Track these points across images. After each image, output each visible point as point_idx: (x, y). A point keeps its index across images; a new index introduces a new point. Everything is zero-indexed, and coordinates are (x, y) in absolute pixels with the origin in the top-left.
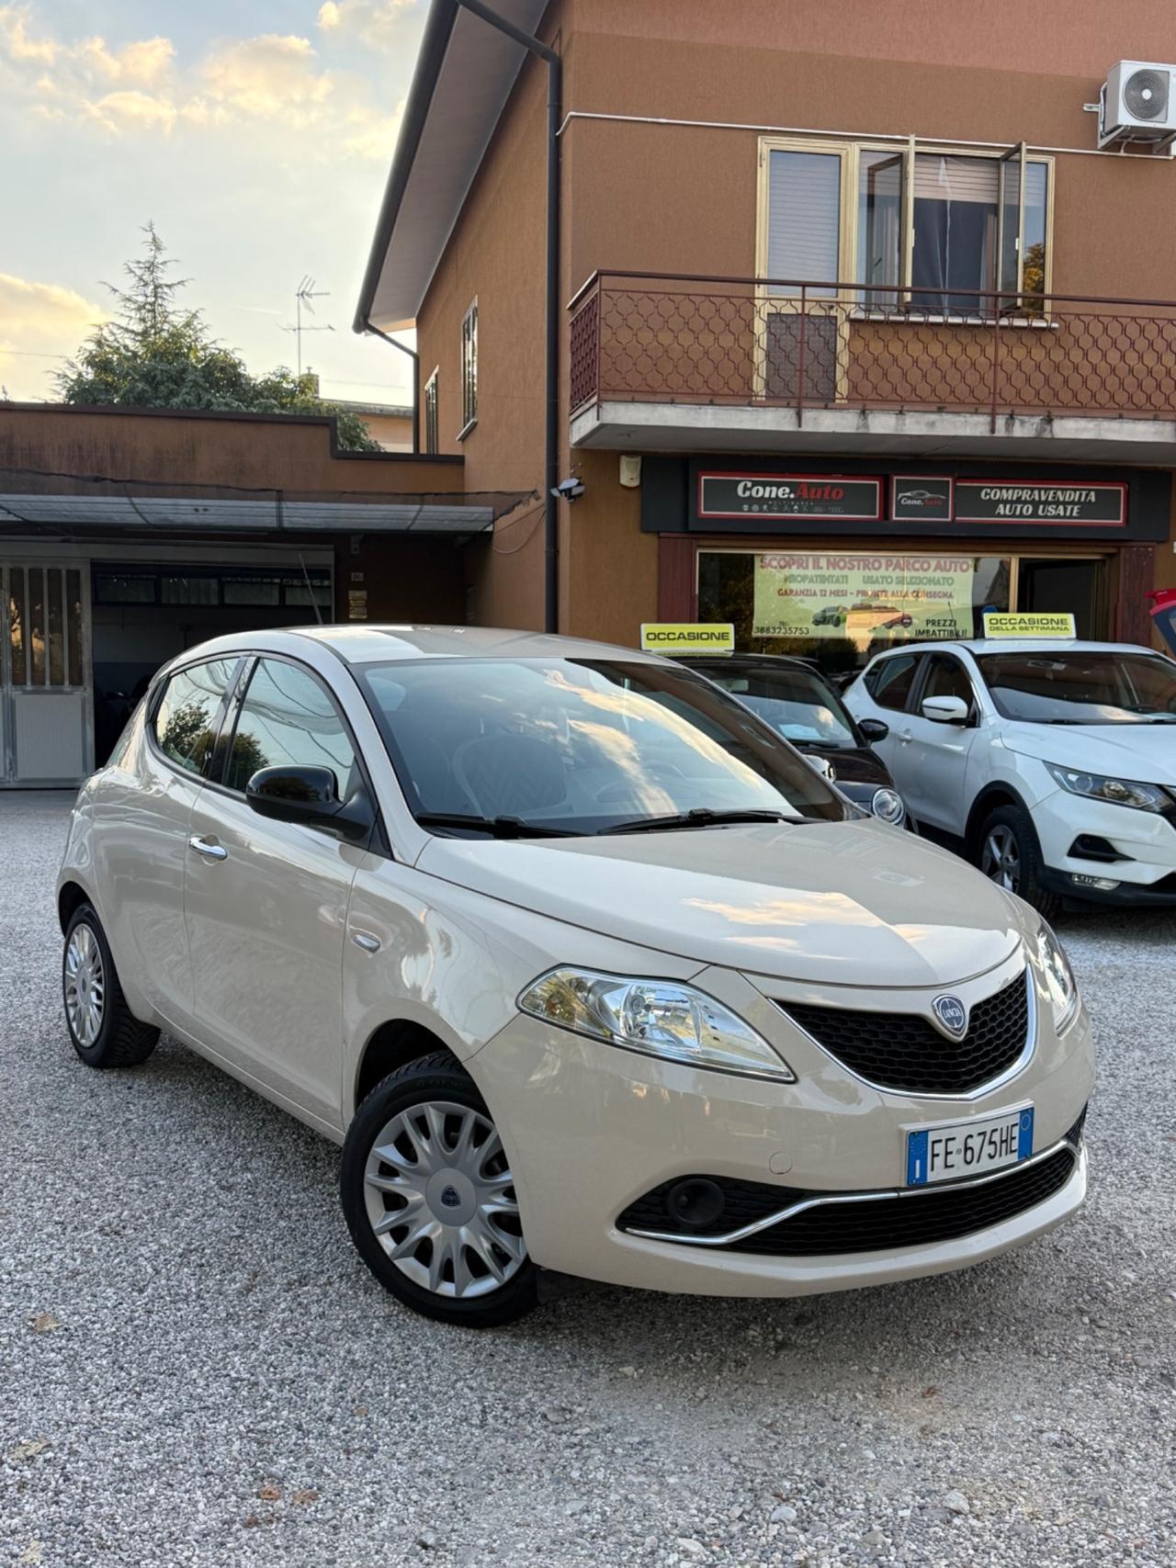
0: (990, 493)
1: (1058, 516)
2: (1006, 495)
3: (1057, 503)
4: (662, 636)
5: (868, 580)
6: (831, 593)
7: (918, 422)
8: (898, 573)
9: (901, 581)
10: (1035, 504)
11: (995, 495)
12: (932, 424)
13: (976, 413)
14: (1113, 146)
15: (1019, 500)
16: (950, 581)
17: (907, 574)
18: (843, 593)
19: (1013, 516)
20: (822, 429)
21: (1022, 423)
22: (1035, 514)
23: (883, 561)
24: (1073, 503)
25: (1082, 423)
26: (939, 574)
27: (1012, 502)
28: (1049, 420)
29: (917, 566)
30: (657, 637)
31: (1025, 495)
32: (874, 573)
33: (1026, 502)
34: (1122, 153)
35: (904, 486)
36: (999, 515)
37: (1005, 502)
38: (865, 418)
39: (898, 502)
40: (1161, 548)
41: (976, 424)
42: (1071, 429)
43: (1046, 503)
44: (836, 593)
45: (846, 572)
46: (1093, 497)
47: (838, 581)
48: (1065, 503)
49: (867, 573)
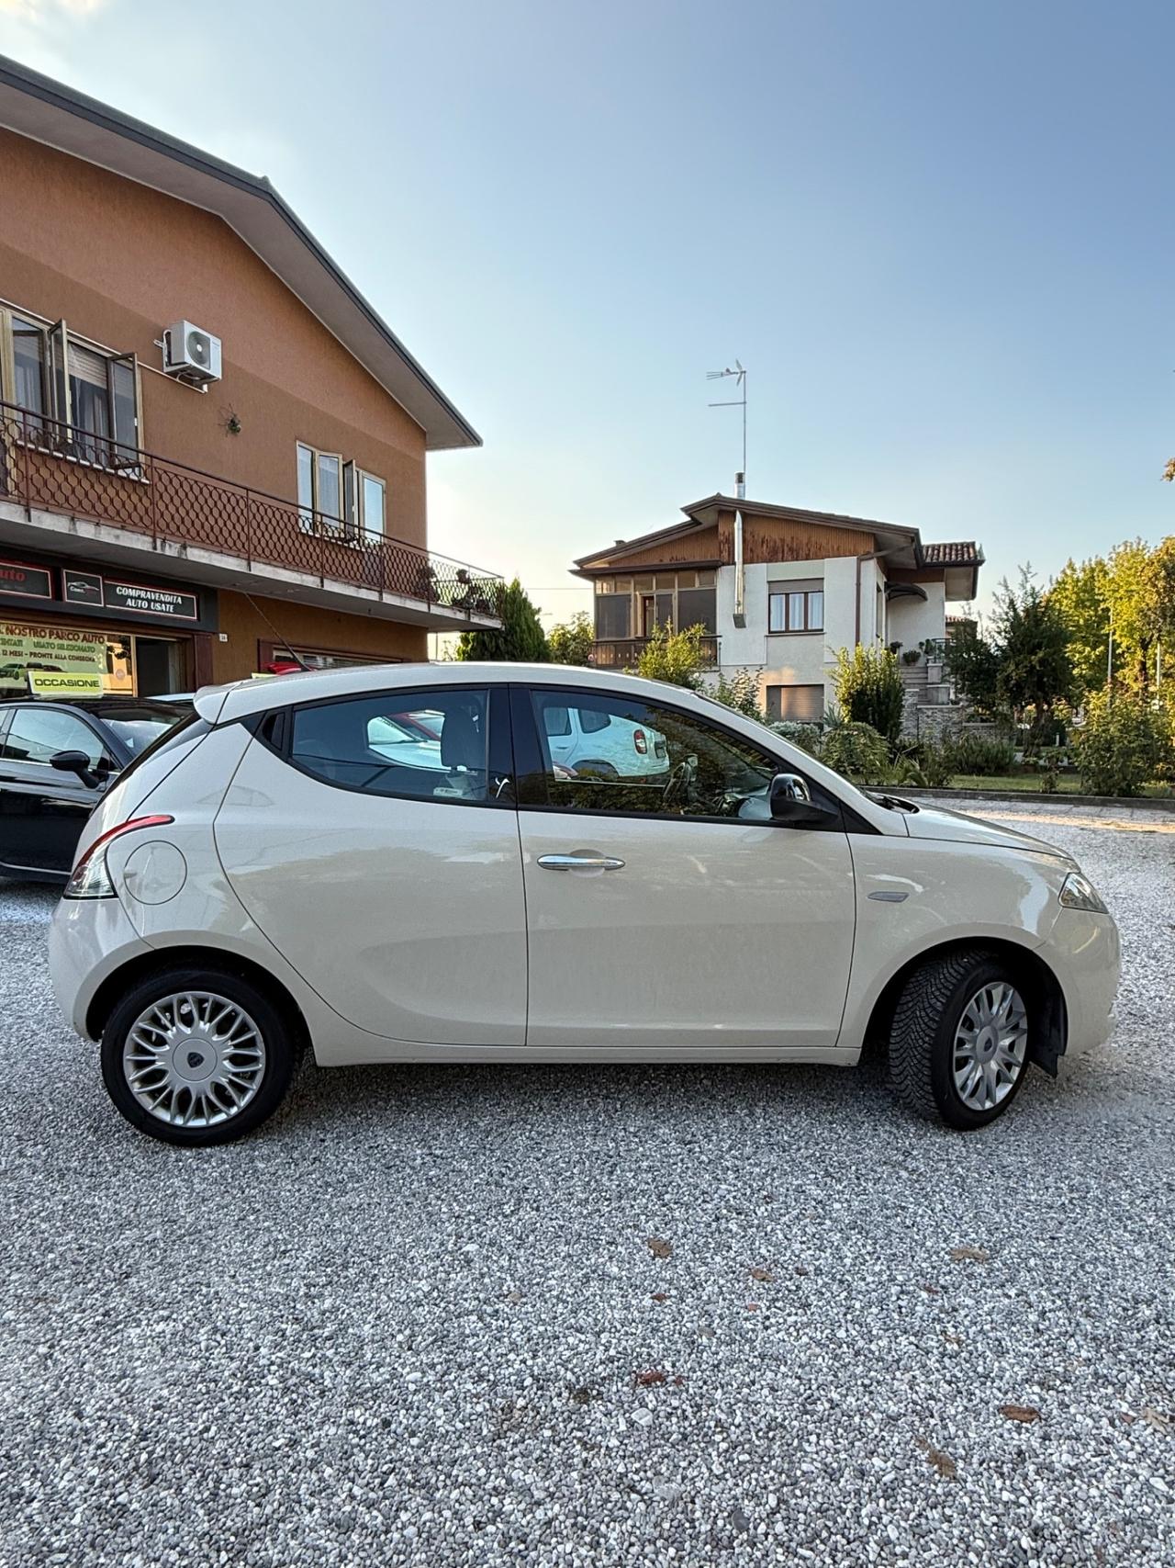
0: (123, 590)
1: (162, 611)
2: (132, 593)
3: (161, 602)
4: (47, 683)
5: (37, 645)
6: (11, 653)
7: (109, 534)
8: (58, 642)
9: (61, 647)
10: (149, 601)
11: (126, 592)
12: (117, 537)
13: (144, 534)
14: (174, 374)
15: (139, 597)
16: (92, 650)
17: (65, 642)
18: (20, 654)
19: (137, 607)
20: (43, 527)
21: (170, 546)
22: (149, 608)
23: (47, 631)
24: (169, 603)
25: (202, 553)
26: (85, 644)
27: (136, 598)
28: (184, 547)
29: (71, 637)
30: (43, 682)
31: (143, 594)
32: (43, 641)
33: (143, 599)
34: (177, 380)
35: (70, 578)
36: (128, 606)
37: (132, 598)
38: (74, 524)
39: (68, 589)
40: (214, 637)
41: (144, 542)
42: (196, 555)
43: (155, 601)
44: (15, 653)
45: (21, 638)
46: (180, 600)
47: (15, 644)
48: (165, 603)
49: (36, 640)
